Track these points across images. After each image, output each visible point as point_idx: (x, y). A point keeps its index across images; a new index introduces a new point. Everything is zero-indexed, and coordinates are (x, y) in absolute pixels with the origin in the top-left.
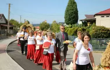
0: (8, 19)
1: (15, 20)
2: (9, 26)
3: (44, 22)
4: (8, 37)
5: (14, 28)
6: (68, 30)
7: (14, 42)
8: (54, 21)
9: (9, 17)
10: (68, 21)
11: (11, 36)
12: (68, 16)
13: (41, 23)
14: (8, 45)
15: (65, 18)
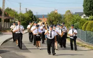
0: (2, 8)
1: (12, 9)
2: (3, 18)
3: (54, 12)
4: (3, 33)
5: (11, 20)
6: (87, 23)
7: (10, 40)
8: (68, 11)
9: (4, 5)
10: (88, 11)
11: (6, 32)
12: (89, 4)
13: (50, 13)
14: (2, 44)
15: (84, 6)
